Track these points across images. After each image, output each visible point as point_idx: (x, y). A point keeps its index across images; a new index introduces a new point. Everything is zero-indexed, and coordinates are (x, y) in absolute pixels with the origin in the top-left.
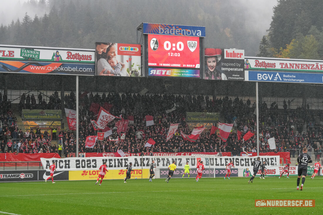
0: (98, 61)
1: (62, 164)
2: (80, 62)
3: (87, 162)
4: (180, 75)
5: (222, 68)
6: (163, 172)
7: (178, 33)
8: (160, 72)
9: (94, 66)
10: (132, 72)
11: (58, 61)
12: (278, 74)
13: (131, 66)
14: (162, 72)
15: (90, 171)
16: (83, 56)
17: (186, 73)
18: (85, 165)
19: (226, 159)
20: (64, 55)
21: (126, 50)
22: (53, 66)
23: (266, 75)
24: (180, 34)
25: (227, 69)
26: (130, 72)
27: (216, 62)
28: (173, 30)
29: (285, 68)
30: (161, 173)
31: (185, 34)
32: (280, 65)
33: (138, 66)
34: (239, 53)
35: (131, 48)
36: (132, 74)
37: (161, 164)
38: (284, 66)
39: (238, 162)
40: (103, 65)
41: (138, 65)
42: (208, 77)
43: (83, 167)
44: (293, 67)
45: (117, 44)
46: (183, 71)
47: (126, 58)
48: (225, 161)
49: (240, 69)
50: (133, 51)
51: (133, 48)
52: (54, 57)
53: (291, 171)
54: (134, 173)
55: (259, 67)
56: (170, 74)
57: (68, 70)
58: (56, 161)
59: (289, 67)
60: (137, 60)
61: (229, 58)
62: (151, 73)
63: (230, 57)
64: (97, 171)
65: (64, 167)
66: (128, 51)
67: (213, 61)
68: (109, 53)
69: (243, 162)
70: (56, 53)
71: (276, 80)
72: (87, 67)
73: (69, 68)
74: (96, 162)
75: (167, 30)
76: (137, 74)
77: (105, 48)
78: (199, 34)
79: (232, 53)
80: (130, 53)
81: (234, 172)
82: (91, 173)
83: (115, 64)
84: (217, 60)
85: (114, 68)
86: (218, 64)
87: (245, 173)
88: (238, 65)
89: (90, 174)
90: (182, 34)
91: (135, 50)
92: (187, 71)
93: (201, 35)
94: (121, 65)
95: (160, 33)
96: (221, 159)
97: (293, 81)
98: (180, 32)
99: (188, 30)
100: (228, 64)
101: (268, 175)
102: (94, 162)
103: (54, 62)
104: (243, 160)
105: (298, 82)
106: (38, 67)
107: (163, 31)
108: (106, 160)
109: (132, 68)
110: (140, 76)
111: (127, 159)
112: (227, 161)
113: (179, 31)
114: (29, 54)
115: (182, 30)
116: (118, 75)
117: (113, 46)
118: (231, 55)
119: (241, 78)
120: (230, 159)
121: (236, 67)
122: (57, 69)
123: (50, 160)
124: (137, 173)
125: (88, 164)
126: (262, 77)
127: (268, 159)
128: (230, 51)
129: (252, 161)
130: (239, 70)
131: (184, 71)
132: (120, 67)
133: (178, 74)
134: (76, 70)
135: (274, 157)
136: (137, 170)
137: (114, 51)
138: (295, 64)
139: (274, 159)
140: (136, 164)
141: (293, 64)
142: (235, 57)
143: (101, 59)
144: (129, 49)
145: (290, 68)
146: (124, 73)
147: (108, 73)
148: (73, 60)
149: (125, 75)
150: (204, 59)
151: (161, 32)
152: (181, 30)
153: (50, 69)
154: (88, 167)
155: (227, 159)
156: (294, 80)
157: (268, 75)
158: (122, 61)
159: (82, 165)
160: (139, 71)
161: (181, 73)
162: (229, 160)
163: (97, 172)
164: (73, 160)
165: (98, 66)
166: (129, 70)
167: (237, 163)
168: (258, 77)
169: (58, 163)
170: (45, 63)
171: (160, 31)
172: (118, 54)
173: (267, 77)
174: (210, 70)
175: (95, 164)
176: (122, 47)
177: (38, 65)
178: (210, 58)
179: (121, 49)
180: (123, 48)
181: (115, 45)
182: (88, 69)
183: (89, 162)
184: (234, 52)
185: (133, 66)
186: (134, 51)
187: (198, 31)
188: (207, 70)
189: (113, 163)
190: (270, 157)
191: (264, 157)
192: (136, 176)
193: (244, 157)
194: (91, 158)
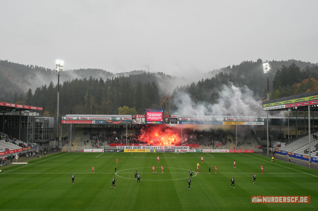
1: (122, 148)
7: (155, 111)
8: (150, 122)
9: (131, 121)
11: (121, 120)
13: (142, 121)
16: (128, 118)
20: (123, 119)
22: (120, 121)
26: (142, 123)
30: (150, 151)
34: (175, 116)
37: (151, 148)
38: (191, 119)
40: (134, 121)
42: (165, 123)
46: (157, 122)
47: (140, 119)
49: (176, 121)
53: (193, 151)
55: (183, 120)
56: (153, 123)
57: (124, 123)
60: (144, 119)
62: (148, 123)
69: (177, 148)
70: (121, 118)
72: (129, 121)
75: (152, 111)
77: (134, 116)
78: (162, 111)
80: (142, 117)
81: (173, 151)
85: (137, 121)
86: (169, 119)
87: (177, 151)
89: (130, 151)
92: (158, 122)
94: (139, 121)
96: (169, 147)
101: (185, 152)
111: (141, 147)
112: (171, 147)
114: (114, 119)
116: (138, 124)
118: (173, 117)
119: (176, 123)
120: (173, 147)
121: (174, 120)
123: (119, 147)
128: (172, 116)
129: (180, 148)
134: (126, 122)
137: (137, 117)
138: (195, 119)
140: (143, 148)
144: (141, 116)
146: (140, 123)
147: (135, 123)
148: (126, 120)
150: (164, 118)
153: (119, 122)
159: (128, 148)
160: (144, 122)
164: (125, 147)
167: (175, 148)
168: (182, 123)
171: (150, 111)
173: (185, 123)
175: (131, 148)
177: (116, 121)
178: (166, 118)
180: (140, 116)
181: (137, 115)
188: (165, 121)
189: (136, 148)
190: (186, 146)
191: (184, 146)
192: (143, 151)
193: (177, 147)
194: (130, 146)
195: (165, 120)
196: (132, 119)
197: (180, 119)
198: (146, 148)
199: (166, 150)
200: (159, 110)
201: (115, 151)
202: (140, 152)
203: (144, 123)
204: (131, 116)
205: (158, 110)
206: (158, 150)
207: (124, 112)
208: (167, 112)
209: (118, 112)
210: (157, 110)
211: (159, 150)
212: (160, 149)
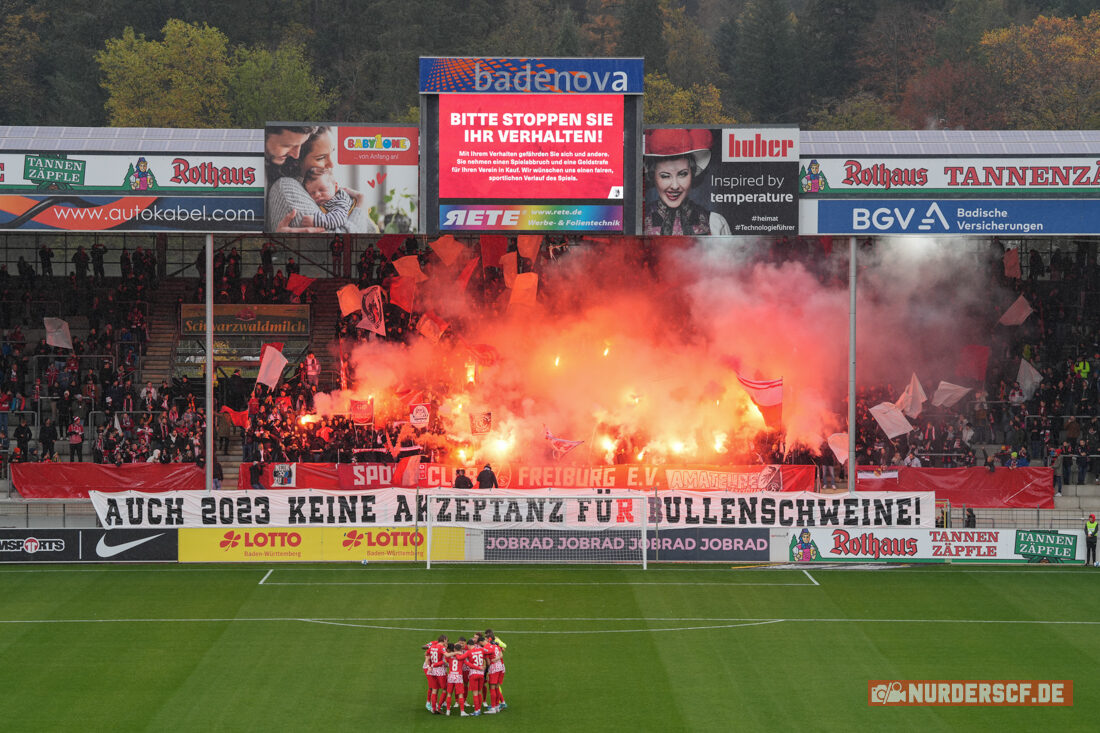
0: (273, 188)
1: (157, 511)
2: (216, 190)
3: (239, 504)
4: (551, 223)
5: (712, 195)
6: (495, 542)
7: (541, 84)
8: (482, 218)
9: (260, 203)
10: (388, 218)
11: (144, 190)
12: (934, 207)
13: (383, 199)
14: (486, 217)
15: (247, 535)
16: (225, 170)
17: (573, 218)
18: (231, 513)
19: (725, 502)
20: (163, 172)
21: (369, 149)
22: (128, 207)
23: (888, 211)
24: (548, 88)
25: (730, 196)
26: (381, 218)
27: (689, 177)
28: (525, 76)
29: (965, 183)
30: (487, 543)
31: (568, 87)
32: (946, 173)
33: (409, 200)
34: (777, 143)
35: (384, 139)
36: (389, 225)
37: (488, 513)
38: (960, 178)
39: (772, 512)
40: (289, 199)
41: (407, 196)
42: (659, 228)
43: (225, 521)
44: (999, 180)
45: (334, 130)
46: (564, 211)
47: (367, 172)
48: (721, 507)
49: (782, 196)
50: (391, 149)
51: (391, 139)
52: (132, 178)
53: (979, 548)
54: (395, 544)
55: (862, 186)
56: (515, 223)
57: (176, 218)
58: (140, 501)
59: (982, 179)
60: (404, 181)
61: (742, 159)
62: (449, 223)
63: (745, 155)
64: (270, 534)
65: (163, 521)
66: (374, 149)
67: (679, 173)
68: (310, 160)
69: (791, 513)
70: (137, 166)
71: (929, 227)
72: (238, 206)
73: (179, 212)
74: (267, 507)
75: (503, 77)
76: (405, 226)
77: (295, 144)
78: (619, 85)
79: (751, 142)
80: (382, 157)
81: (753, 546)
82: (251, 540)
83: (331, 193)
84: (694, 169)
85: (324, 206)
86: (699, 181)
87: (795, 550)
88: (772, 181)
89: (248, 544)
90: (556, 88)
91: (398, 147)
92: (578, 211)
93: (625, 89)
94: (348, 199)
95: (477, 87)
96: (707, 501)
97: (999, 231)
98: (552, 83)
99: (578, 75)
100: (735, 182)
101: (888, 556)
102: (262, 506)
103: (131, 192)
104: (789, 504)
105: (1015, 231)
106: (78, 211)
107: (490, 80)
108: (302, 500)
109: (388, 205)
110: (415, 229)
111: (372, 499)
112: (729, 507)
113: (548, 79)
114: (52, 172)
115: (556, 73)
116: (338, 231)
117: (322, 137)
118: (748, 147)
119: (784, 227)
120: (742, 502)
121: (764, 190)
122: (140, 215)
123: (121, 498)
124: (405, 544)
125: (240, 512)
126: (870, 219)
127: (889, 503)
128: (745, 134)
129: (826, 508)
130: (778, 200)
131: (567, 213)
132: (347, 202)
133: (546, 223)
134: (202, 216)
135: (912, 495)
136: (405, 535)
137: (325, 152)
138: (1008, 168)
139: (913, 502)
140: (403, 515)
141: (997, 168)
142: (764, 155)
143: (282, 179)
144: (379, 143)
145: (987, 183)
146: (361, 223)
147: (305, 223)
148: (193, 185)
149: (363, 230)
151: (481, 85)
152: (552, 76)
153: (120, 215)
154: (241, 521)
155: (731, 501)
156: (1001, 226)
157: (897, 211)
158: (354, 182)
159: (222, 513)
160: (413, 216)
161: (556, 218)
162: (736, 503)
163: (269, 538)
164: (192, 500)
165: (271, 201)
166: (376, 212)
167: (768, 516)
168: (856, 219)
169: (145, 507)
170: (103, 196)
171: (478, 82)
172: (341, 162)
173: (891, 220)
174: (665, 205)
175: (266, 511)
176: (354, 138)
177: (80, 204)
178: (668, 163)
179: (351, 144)
180: (358, 143)
181: (328, 132)
182: (243, 213)
183: (244, 506)
184: (758, 136)
185: (390, 199)
186: (396, 149)
187: (615, 74)
189: (324, 509)
190: (895, 496)
191: (872, 496)
192: (403, 553)
193: (794, 496)
194: (253, 494)
195: (650, 183)
196: (273, 173)
197: (835, 174)
198: (434, 508)
199: (664, 534)
200: (589, 67)
201: (70, 553)
202: (361, 554)
203: (414, 221)
204: (253, 138)
205: (573, 67)
206: (568, 534)
207: (173, 97)
208: (680, 95)
209: (105, 95)
210: (561, 66)
211: (589, 534)
212: (592, 524)
